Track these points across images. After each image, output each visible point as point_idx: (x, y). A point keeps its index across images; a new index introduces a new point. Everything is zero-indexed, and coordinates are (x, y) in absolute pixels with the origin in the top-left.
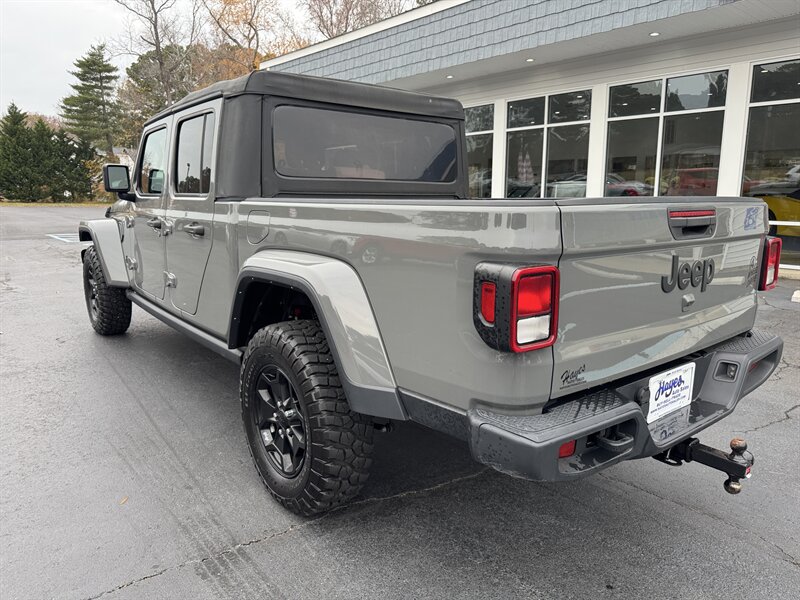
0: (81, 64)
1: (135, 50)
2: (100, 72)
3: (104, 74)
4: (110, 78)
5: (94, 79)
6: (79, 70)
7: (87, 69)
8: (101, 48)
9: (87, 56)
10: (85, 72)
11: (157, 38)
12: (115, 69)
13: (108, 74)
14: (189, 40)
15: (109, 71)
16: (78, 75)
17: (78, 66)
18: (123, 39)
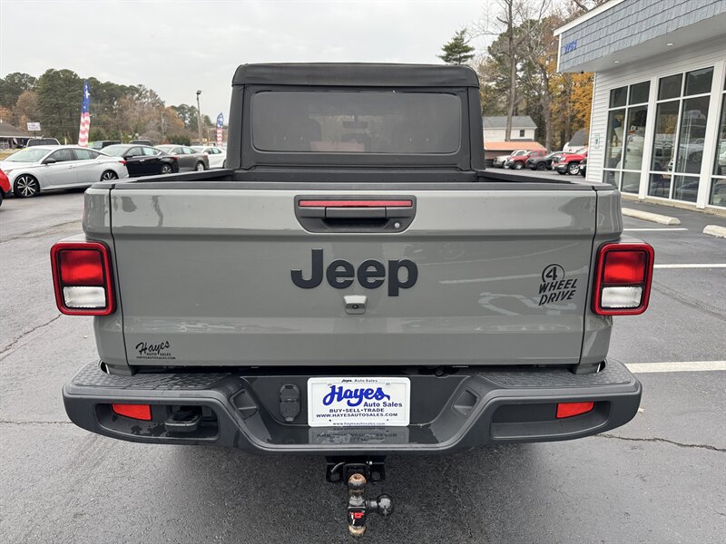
0: (447, 49)
1: (491, 30)
2: (460, 53)
3: (462, 55)
4: (466, 57)
5: (454, 60)
6: (444, 53)
7: (450, 52)
8: (463, 32)
9: (452, 41)
10: (448, 55)
11: (511, 17)
12: (472, 49)
13: (465, 54)
14: (539, 14)
15: (467, 51)
16: (443, 58)
17: (444, 50)
18: (482, 21)
